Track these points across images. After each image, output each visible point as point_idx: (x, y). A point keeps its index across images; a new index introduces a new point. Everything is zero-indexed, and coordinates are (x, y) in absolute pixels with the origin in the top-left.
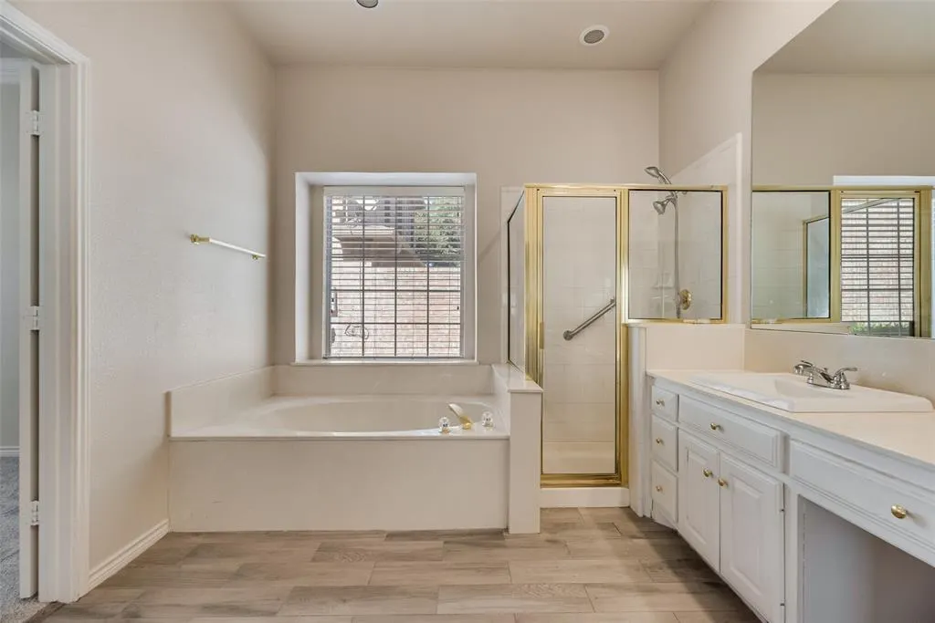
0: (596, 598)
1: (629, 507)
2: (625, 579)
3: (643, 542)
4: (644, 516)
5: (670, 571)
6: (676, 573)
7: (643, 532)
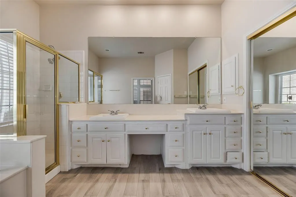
0: (92, 193)
1: (60, 172)
2: (90, 184)
3: (79, 175)
4: (69, 170)
5: (94, 174)
6: (95, 173)
7: (75, 173)
